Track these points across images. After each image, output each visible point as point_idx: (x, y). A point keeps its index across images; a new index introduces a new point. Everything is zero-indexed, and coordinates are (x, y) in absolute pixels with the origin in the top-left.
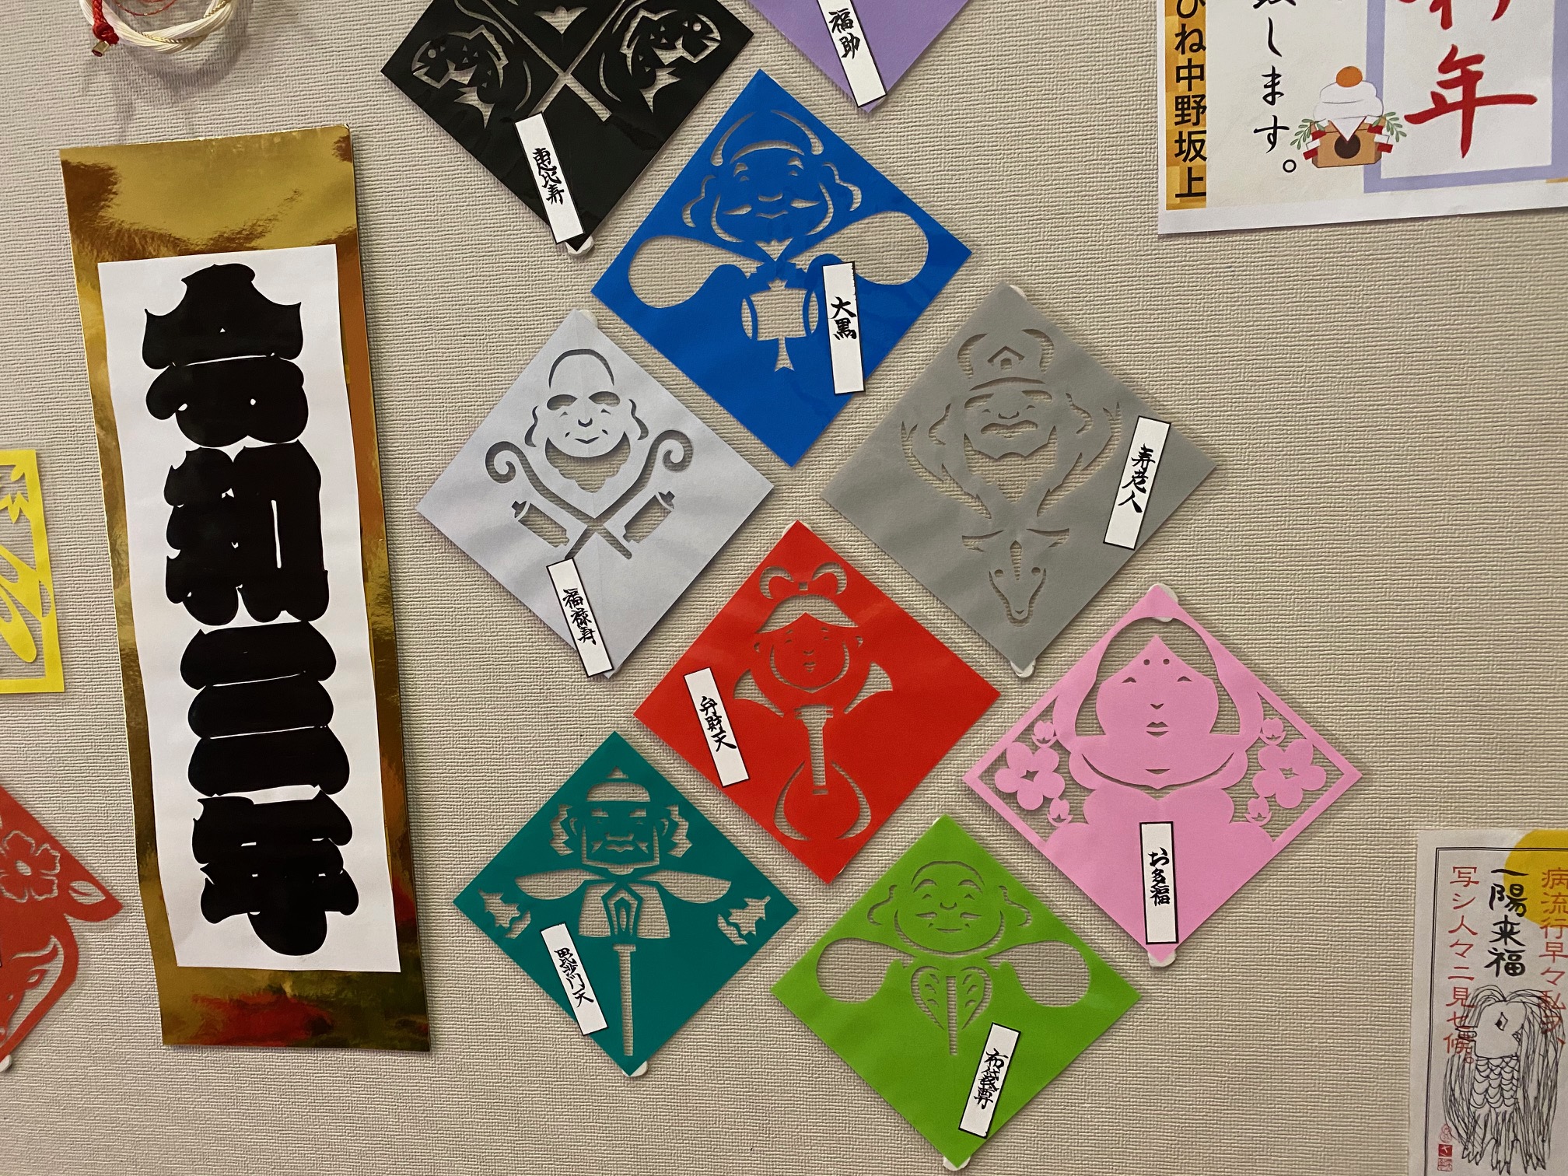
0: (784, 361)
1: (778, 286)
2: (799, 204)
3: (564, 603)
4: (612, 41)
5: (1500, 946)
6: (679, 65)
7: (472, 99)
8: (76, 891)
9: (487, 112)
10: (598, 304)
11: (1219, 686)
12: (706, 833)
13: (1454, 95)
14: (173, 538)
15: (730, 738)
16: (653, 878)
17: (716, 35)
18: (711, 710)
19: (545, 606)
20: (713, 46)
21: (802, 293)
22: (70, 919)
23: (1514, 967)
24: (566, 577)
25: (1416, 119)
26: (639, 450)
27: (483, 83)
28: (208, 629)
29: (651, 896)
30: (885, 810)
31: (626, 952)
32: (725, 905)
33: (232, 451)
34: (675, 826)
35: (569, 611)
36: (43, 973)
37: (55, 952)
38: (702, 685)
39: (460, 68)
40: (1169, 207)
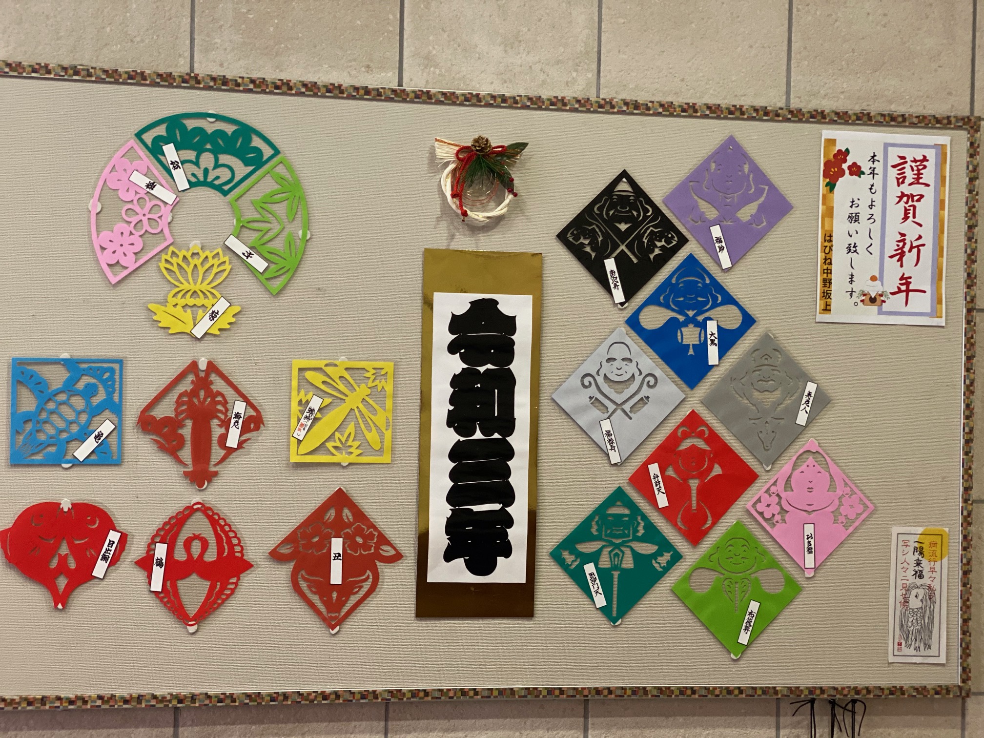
0: (691, 352)
1: (691, 326)
2: (700, 299)
3: (605, 435)
4: (640, 237)
5: (917, 569)
6: (662, 247)
7: (588, 249)
8: (382, 550)
9: (593, 255)
10: (626, 326)
11: (831, 475)
12: (651, 528)
13: (903, 288)
14: (451, 402)
15: (663, 490)
16: (629, 544)
17: (676, 239)
18: (657, 479)
19: (597, 436)
20: (675, 243)
21: (698, 329)
22: (377, 562)
23: (921, 576)
24: (606, 426)
25: (893, 294)
26: (638, 379)
27: (593, 244)
28: (462, 439)
29: (628, 552)
30: (717, 518)
31: (616, 574)
32: (655, 556)
33: (482, 369)
34: (639, 524)
35: (606, 439)
36: (361, 587)
37: (368, 577)
38: (654, 469)
39: (585, 238)
40: (820, 313)
